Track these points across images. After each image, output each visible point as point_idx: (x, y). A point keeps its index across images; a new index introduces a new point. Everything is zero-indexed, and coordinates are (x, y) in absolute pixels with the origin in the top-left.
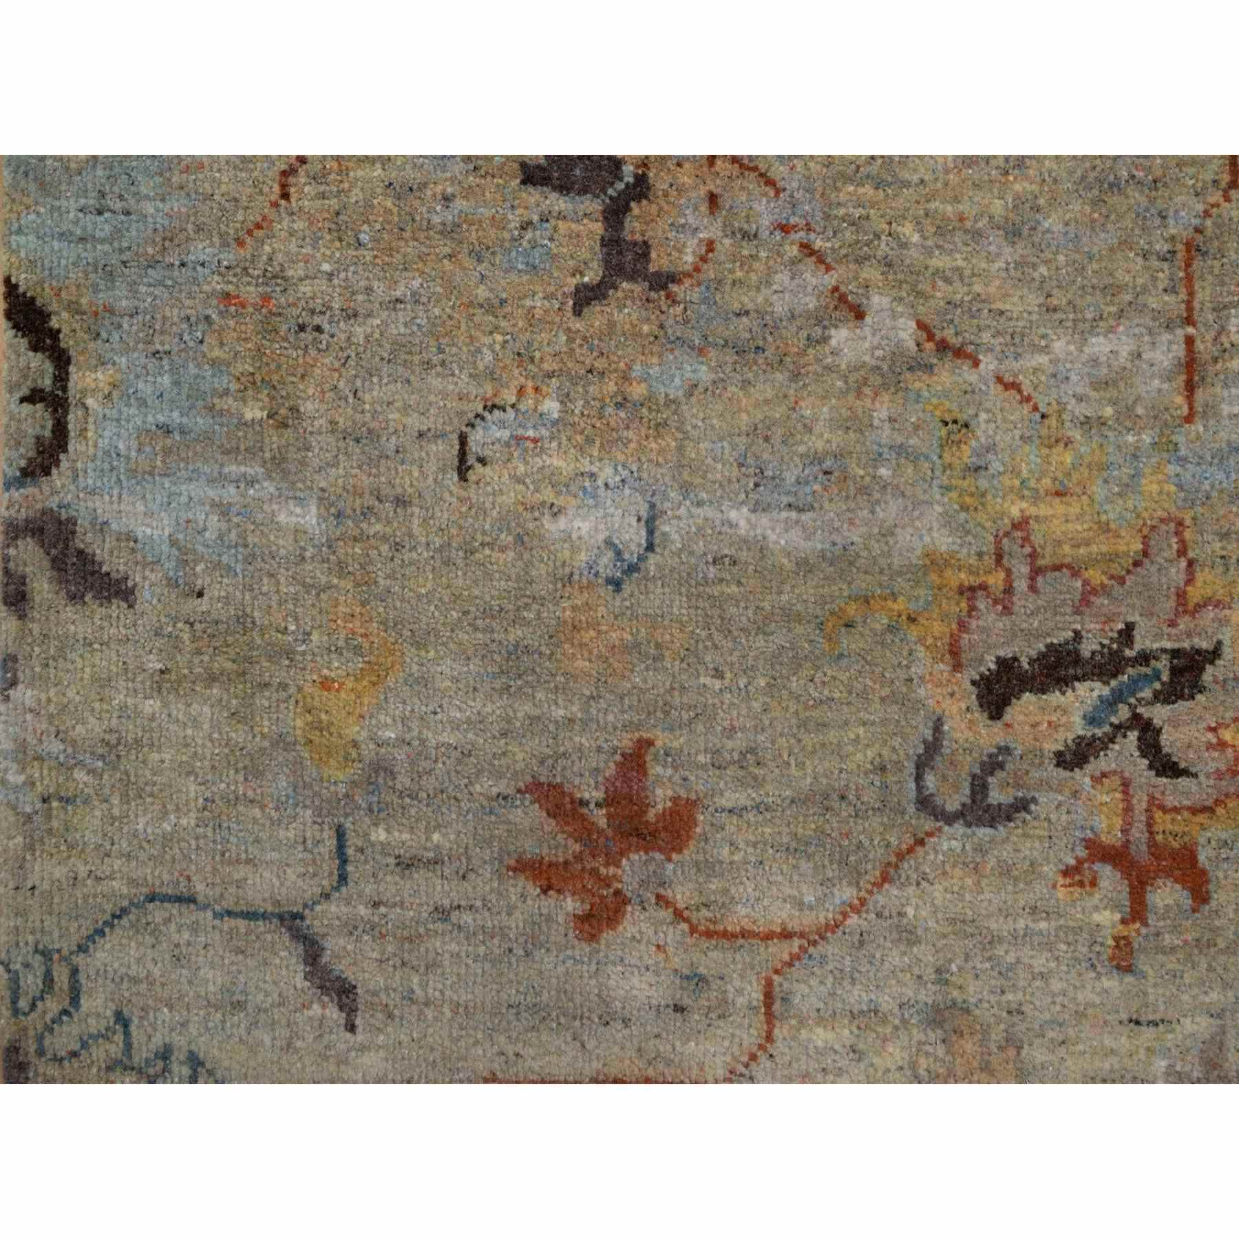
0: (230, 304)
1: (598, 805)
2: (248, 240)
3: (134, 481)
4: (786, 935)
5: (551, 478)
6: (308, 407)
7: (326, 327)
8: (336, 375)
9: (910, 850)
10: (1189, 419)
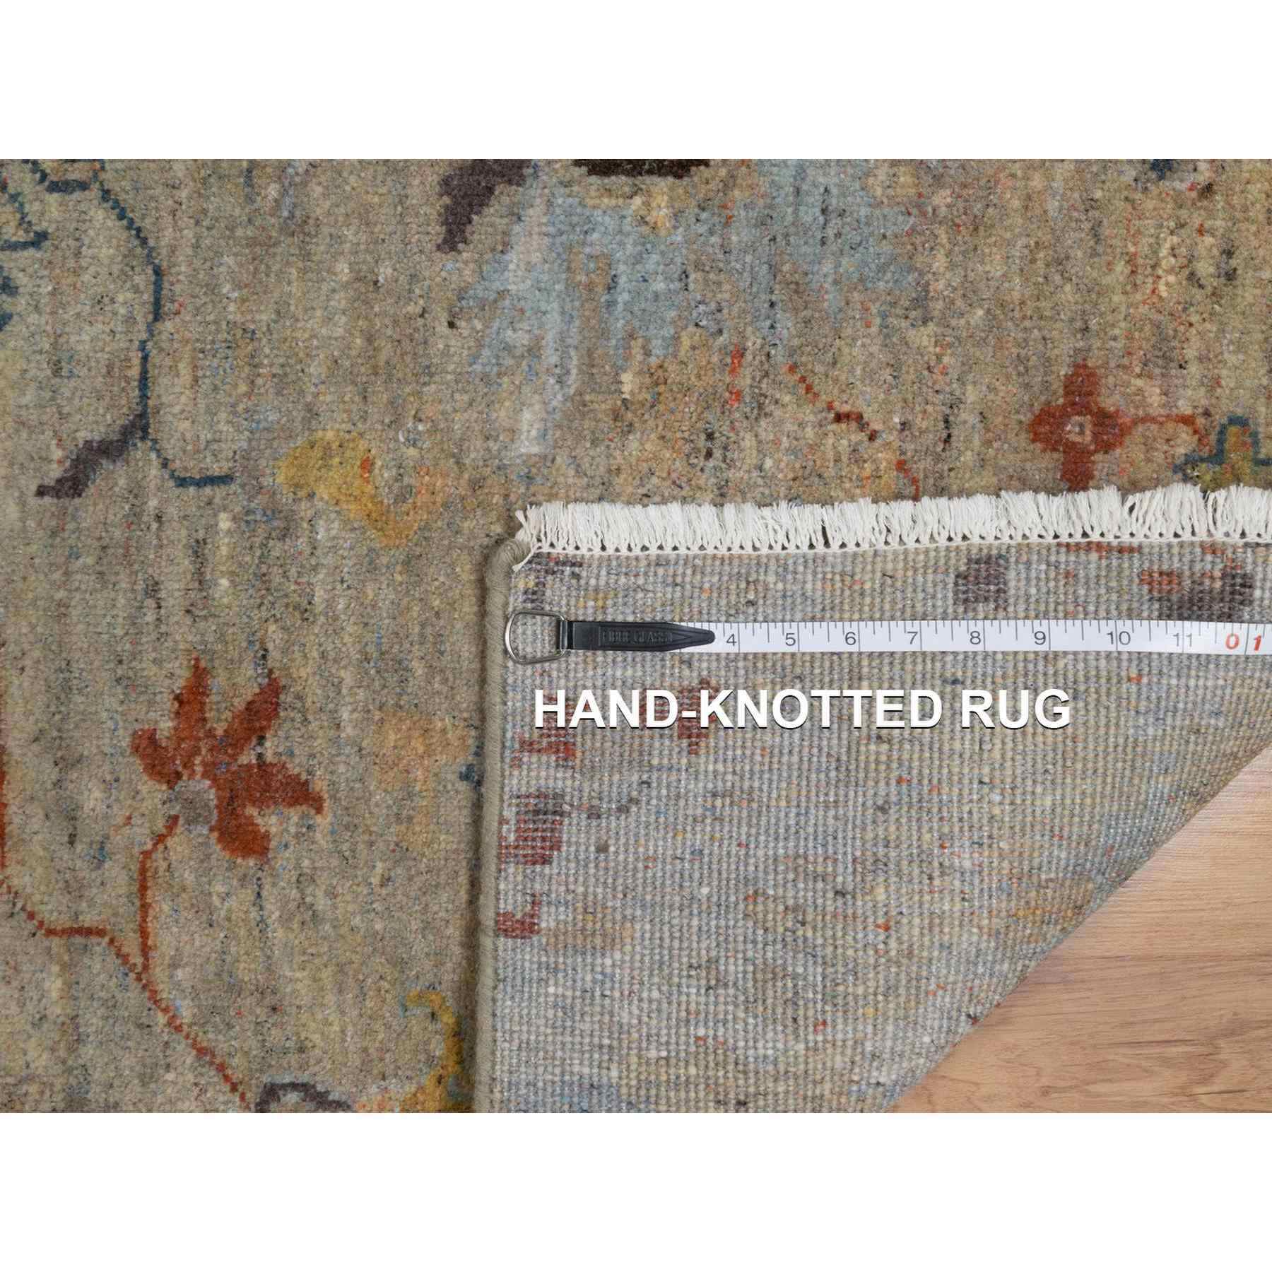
0: (733, 357)
2: (797, 377)
3: (561, 250)
6: (633, 442)
7: (711, 463)
8: (664, 475)
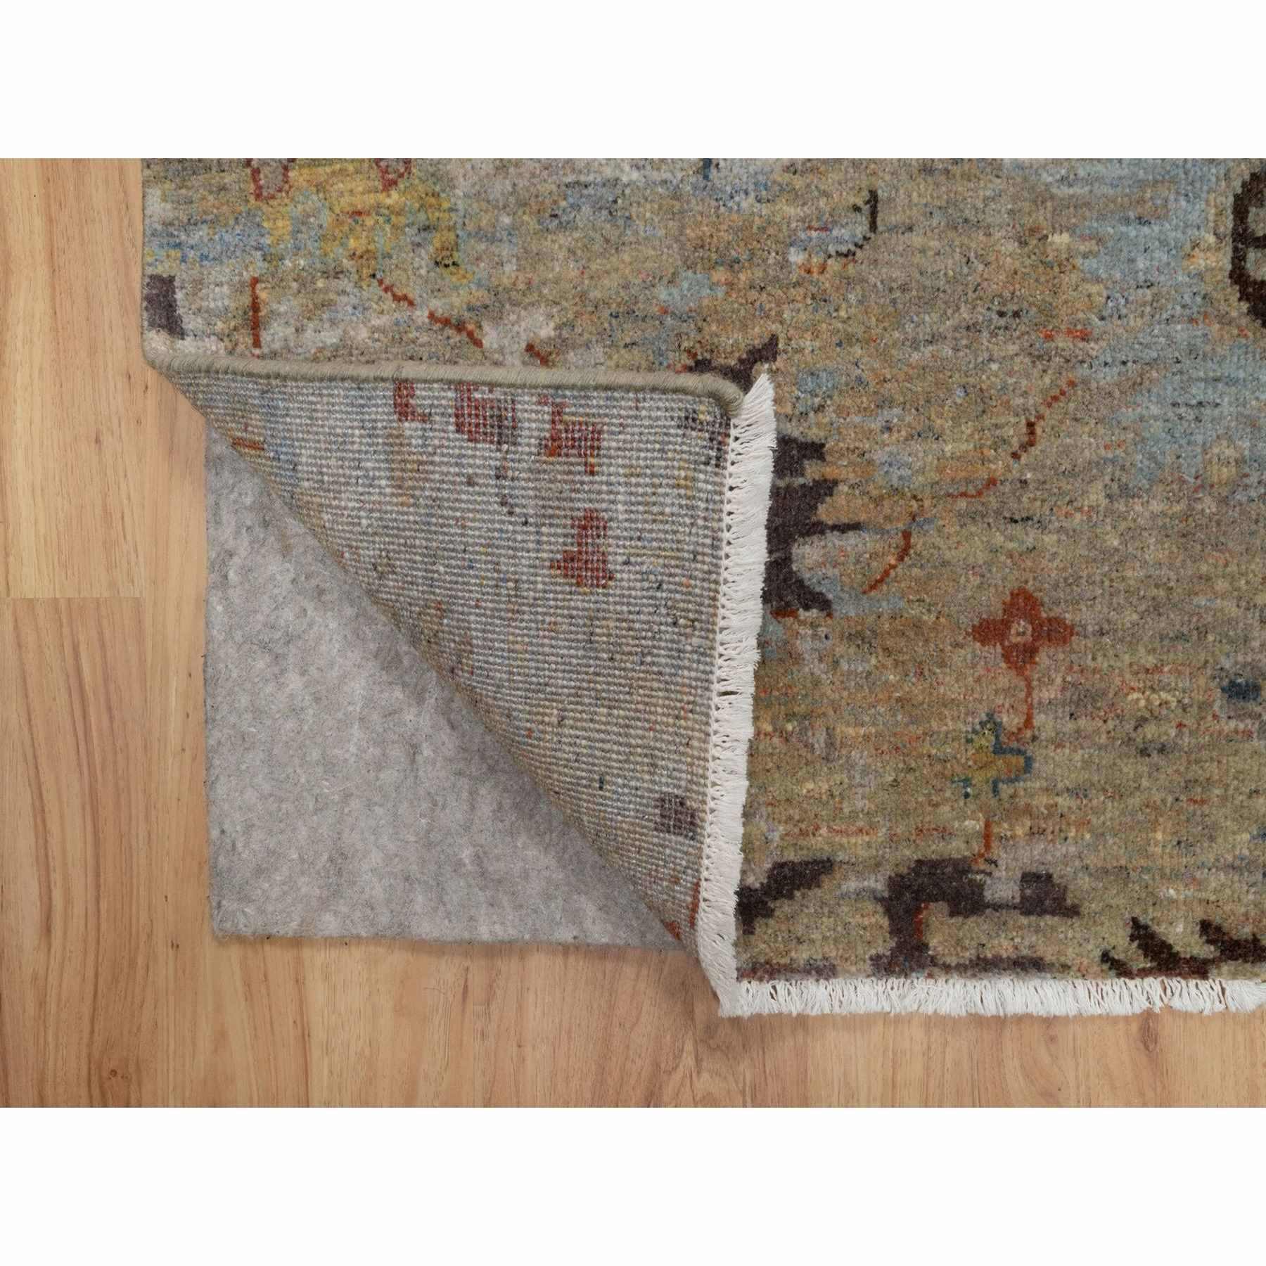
0: (1081, 331)
2: (1065, 387)
3: (1172, 173)
5: (795, 196)
6: (1012, 246)
7: (995, 316)
8: (986, 276)
10: (255, 281)
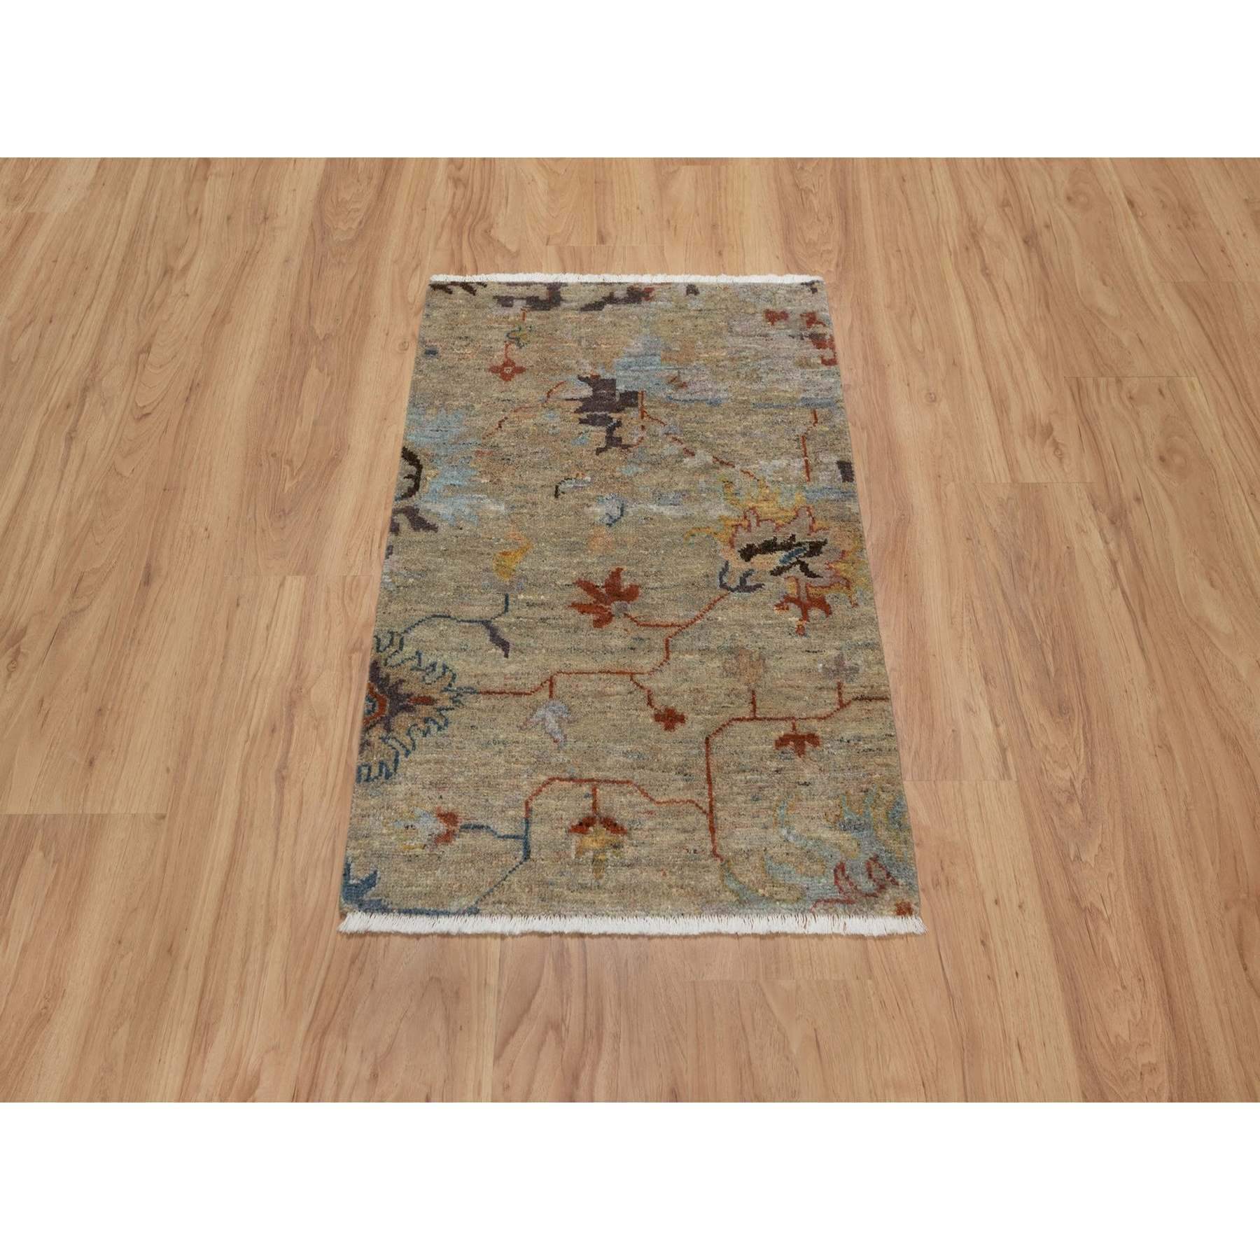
0: (479, 454)
1: (603, 587)
2: (487, 437)
3: (441, 499)
4: (673, 625)
5: (588, 498)
6: (503, 479)
7: (511, 459)
8: (514, 471)
9: (719, 600)
10: (809, 480)
